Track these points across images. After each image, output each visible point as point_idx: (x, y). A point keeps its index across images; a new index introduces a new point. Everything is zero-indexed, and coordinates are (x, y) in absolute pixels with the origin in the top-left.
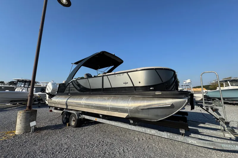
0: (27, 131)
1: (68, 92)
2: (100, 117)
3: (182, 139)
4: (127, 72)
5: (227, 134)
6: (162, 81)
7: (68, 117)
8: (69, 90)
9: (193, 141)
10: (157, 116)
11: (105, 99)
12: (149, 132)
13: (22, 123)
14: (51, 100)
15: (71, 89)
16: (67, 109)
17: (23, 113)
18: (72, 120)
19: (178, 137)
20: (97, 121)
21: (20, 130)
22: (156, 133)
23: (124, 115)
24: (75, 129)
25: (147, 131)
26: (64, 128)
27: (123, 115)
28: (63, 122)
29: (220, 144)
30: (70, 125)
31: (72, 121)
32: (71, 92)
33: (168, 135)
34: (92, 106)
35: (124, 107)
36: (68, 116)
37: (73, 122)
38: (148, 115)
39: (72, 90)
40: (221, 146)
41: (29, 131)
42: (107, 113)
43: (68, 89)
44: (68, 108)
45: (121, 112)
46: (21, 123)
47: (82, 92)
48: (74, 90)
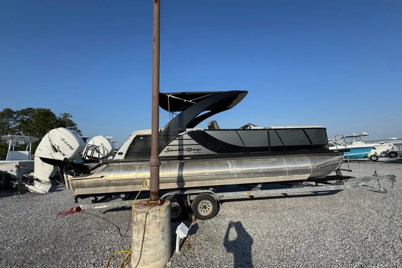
1: (177, 154)
4: (304, 129)
8: (181, 150)
13: (165, 237)
16: (180, 189)
27: (304, 177)
30: (201, 216)
31: (200, 210)
32: (187, 153)
34: (257, 173)
35: (307, 167)
37: (203, 210)
42: (282, 178)
43: (177, 148)
45: (302, 174)
48: (198, 150)
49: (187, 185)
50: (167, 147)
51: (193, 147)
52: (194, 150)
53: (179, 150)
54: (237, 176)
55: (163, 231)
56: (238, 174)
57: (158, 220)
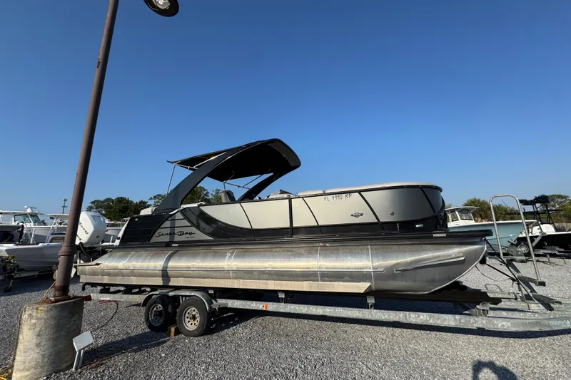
0: (59, 368)
1: (167, 239)
2: (278, 300)
3: (484, 322)
4: (359, 192)
5: (533, 305)
6: (434, 212)
7: (170, 309)
8: (172, 234)
9: (504, 323)
10: (433, 281)
11: (301, 254)
12: (416, 317)
13: (42, 344)
14: (97, 264)
15: (177, 230)
16: (165, 287)
17: (47, 311)
18: (187, 315)
19: (476, 319)
20: (268, 310)
21: (35, 368)
22: (430, 318)
23: (361, 287)
24: (202, 340)
25: (410, 317)
26: (166, 342)
27: (357, 287)
28: (150, 326)
29: (546, 322)
30: (182, 330)
31: (187, 320)
32: (177, 238)
33: (455, 320)
34: (263, 272)
35: (361, 268)
36: (170, 307)
37: (192, 321)
38: (415, 281)
39: (181, 234)
40: (549, 325)
41: (65, 366)
42: (311, 287)
43: (168, 231)
44: (170, 284)
45: (352, 282)
46: (38, 345)
47: (219, 237)
48: (190, 234)
49: (173, 282)
50: (159, 230)
51: (185, 230)
52: (186, 233)
53: (170, 234)
54: (234, 275)
55: (39, 335)
56: (234, 271)
57: (33, 321)
